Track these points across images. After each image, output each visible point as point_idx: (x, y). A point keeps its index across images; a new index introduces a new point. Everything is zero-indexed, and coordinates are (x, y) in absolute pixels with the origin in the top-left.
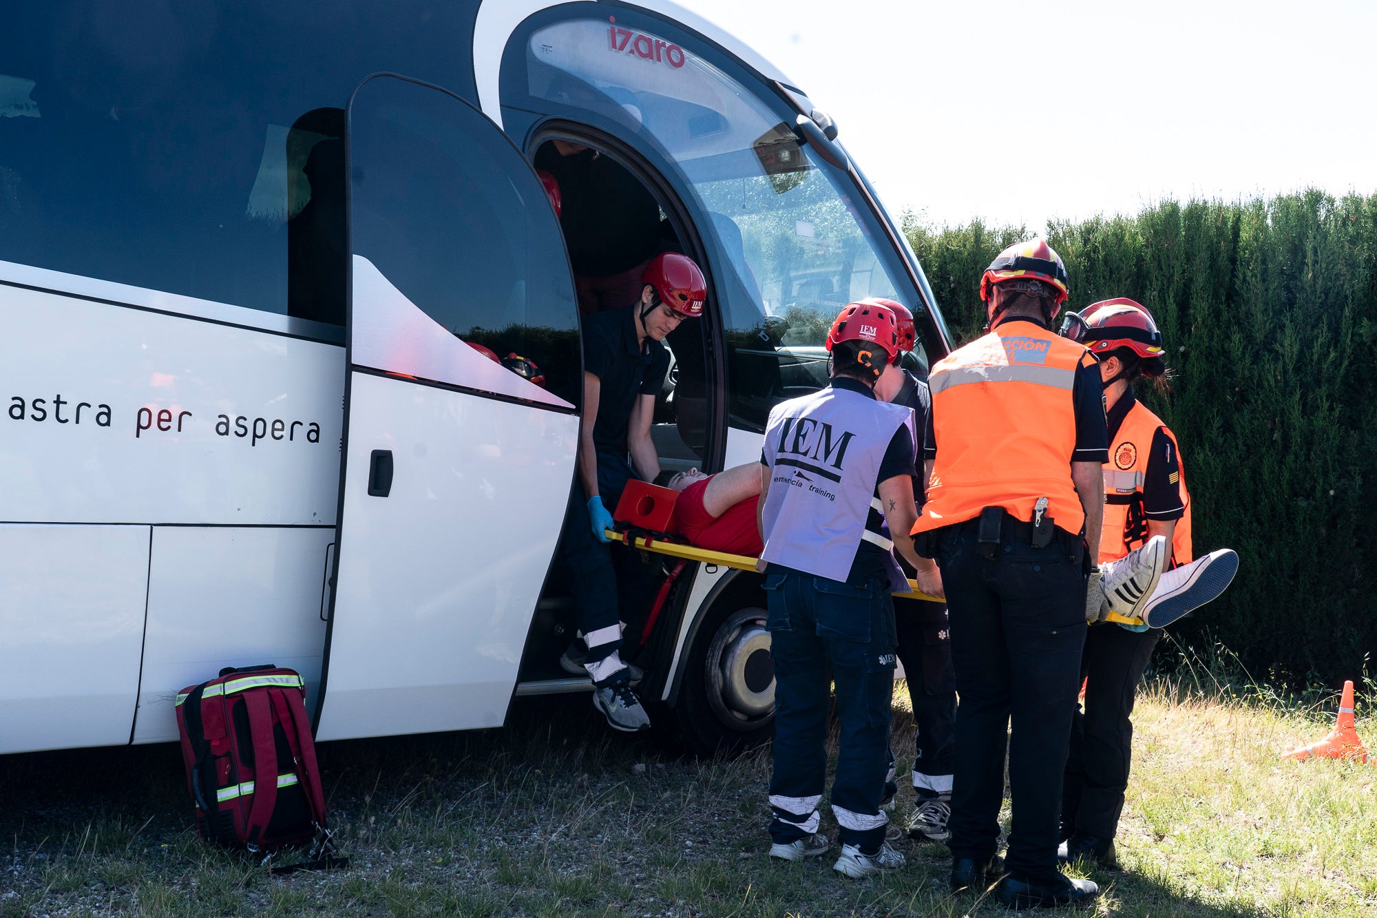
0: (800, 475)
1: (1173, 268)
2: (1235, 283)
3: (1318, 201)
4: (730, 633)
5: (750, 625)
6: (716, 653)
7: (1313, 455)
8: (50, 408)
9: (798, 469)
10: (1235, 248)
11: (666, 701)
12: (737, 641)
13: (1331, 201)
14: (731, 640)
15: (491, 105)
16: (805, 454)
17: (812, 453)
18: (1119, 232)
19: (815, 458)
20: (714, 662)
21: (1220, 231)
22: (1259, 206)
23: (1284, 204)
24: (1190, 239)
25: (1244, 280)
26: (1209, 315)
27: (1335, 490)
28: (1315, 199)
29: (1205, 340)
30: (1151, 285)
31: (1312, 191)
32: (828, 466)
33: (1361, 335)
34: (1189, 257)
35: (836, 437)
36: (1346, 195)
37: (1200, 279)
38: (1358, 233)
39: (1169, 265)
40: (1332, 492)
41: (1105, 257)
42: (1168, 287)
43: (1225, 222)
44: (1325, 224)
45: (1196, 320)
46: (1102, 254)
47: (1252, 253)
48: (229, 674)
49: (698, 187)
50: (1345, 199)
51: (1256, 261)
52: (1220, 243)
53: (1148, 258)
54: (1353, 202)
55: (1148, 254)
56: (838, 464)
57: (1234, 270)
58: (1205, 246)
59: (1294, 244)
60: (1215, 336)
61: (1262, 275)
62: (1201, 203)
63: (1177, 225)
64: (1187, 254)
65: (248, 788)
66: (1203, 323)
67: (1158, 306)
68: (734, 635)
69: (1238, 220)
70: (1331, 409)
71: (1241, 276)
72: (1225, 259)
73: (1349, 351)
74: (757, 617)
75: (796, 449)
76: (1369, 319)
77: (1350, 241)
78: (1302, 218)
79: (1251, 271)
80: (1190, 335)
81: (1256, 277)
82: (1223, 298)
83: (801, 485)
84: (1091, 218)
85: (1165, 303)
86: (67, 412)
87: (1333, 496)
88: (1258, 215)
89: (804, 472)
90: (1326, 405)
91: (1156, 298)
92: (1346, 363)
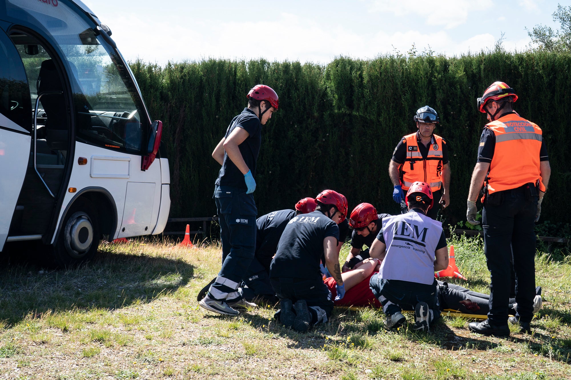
0: (408, 244)
1: (214, 85)
2: (235, 93)
3: (265, 64)
4: (73, 220)
5: (79, 218)
6: (68, 228)
7: (264, 158)
9: (407, 242)
10: (235, 78)
11: (52, 244)
12: (76, 223)
13: (269, 64)
14: (73, 223)
16: (409, 236)
17: (411, 235)
18: (193, 69)
19: (413, 237)
20: (68, 232)
21: (230, 71)
22: (243, 63)
23: (253, 64)
24: (219, 75)
25: (239, 92)
26: (227, 104)
27: (271, 171)
28: (263, 62)
29: (225, 114)
30: (205, 91)
31: (262, 59)
32: (419, 240)
33: (280, 115)
34: (219, 81)
35: (420, 230)
36: (274, 62)
37: (223, 90)
38: (278, 77)
39: (212, 84)
40: (270, 172)
41: (189, 79)
42: (212, 93)
43: (232, 69)
44: (267, 73)
45: (222, 105)
46: (187, 78)
47: (241, 82)
49: (60, 45)
50: (273, 63)
51: (243, 85)
52: (230, 77)
53: (204, 81)
54: (276, 65)
55: (204, 78)
56: (423, 240)
57: (235, 88)
58: (225, 77)
59: (256, 79)
60: (229, 112)
61: (245, 91)
62: (223, 61)
63: (215, 68)
64: (218, 80)
66: (225, 106)
67: (208, 100)
68: (75, 221)
69: (236, 68)
70: (270, 141)
71: (238, 91)
72: (232, 83)
73: (275, 120)
74: (82, 215)
75: (403, 234)
76: (282, 109)
77: (275, 80)
78: (259, 69)
79: (241, 89)
80: (220, 112)
81: (243, 91)
82: (231, 98)
83: (409, 248)
84: (183, 62)
85: (211, 98)
87: (271, 174)
88: (243, 66)
89: (409, 242)
90: (268, 140)
91: (208, 96)
92: (275, 125)
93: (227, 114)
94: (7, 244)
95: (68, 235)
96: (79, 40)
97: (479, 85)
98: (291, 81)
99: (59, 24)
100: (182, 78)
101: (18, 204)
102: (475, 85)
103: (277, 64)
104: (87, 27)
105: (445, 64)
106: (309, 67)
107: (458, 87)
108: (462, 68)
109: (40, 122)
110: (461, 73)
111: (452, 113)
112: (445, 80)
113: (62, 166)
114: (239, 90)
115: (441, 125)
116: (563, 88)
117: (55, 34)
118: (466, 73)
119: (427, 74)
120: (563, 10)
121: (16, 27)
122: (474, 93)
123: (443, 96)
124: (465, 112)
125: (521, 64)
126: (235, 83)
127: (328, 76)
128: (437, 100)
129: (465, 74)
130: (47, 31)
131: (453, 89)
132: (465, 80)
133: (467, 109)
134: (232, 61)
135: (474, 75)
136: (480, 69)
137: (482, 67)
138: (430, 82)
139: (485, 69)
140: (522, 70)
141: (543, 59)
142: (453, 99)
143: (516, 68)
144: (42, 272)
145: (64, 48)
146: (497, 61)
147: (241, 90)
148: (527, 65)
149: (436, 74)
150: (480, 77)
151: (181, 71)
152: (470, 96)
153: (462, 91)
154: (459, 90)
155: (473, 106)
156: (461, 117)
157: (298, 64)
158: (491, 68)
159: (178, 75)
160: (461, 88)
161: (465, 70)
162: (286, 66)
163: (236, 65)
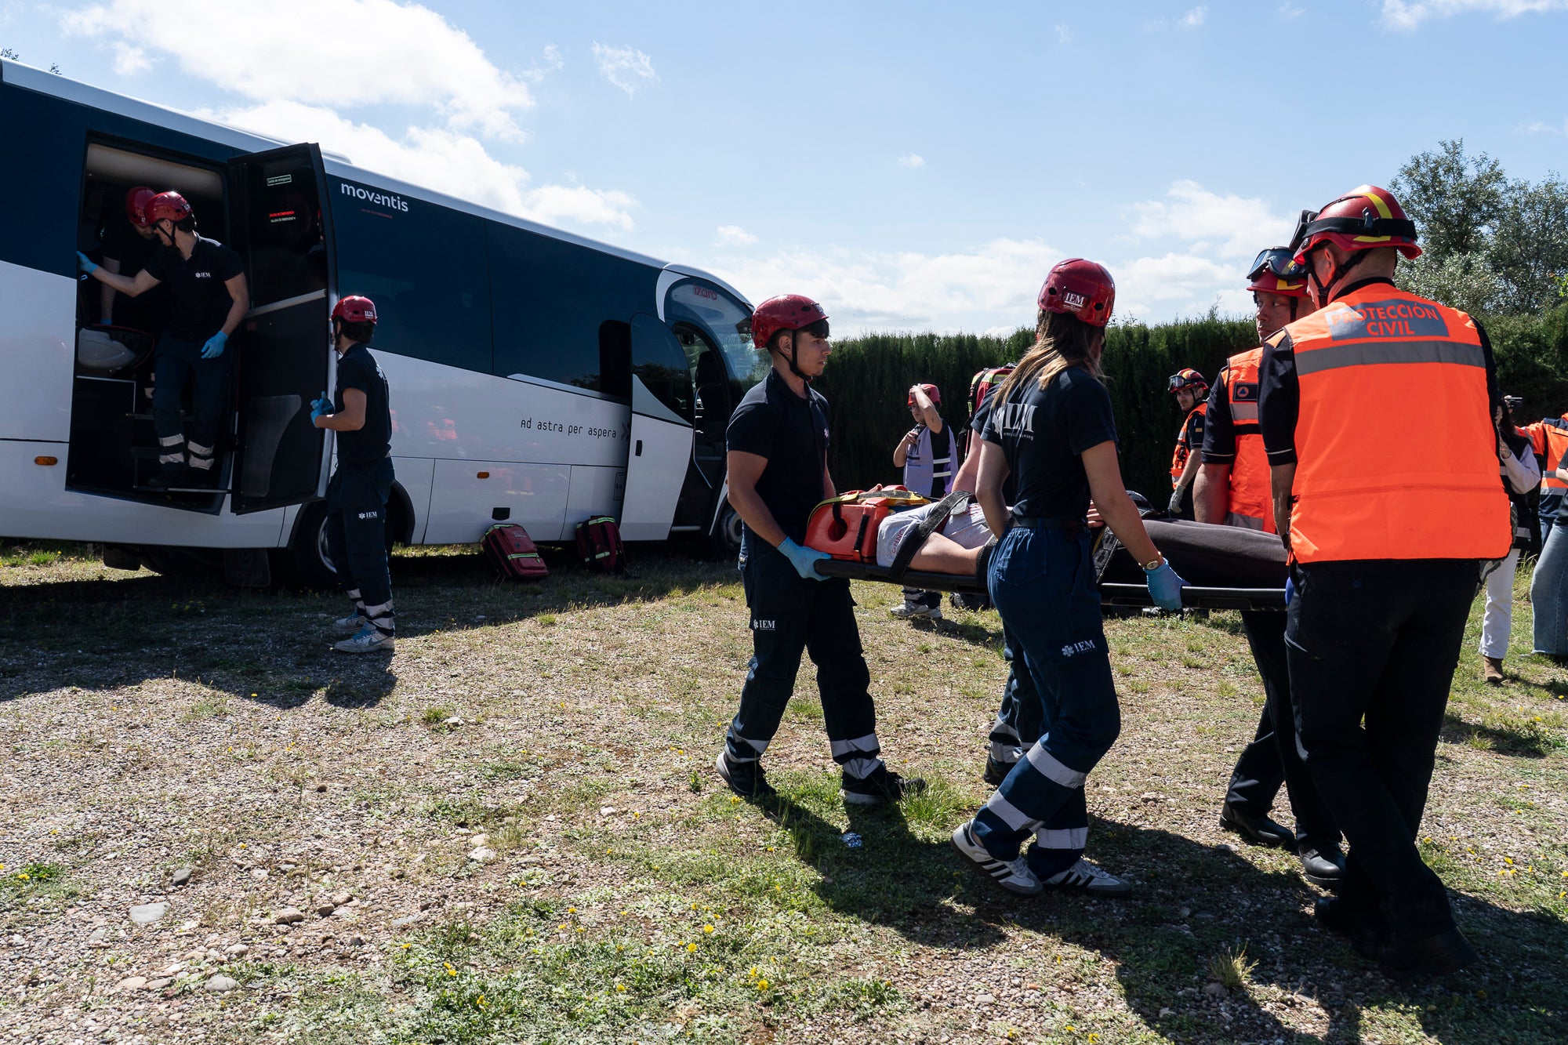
6: (725, 521)
8: (547, 425)
11: (710, 536)
12: (732, 516)
13: (939, 338)
15: (661, 316)
20: (724, 524)
21: (895, 349)
23: (920, 339)
28: (932, 337)
43: (897, 346)
48: (593, 518)
49: (717, 336)
65: (607, 554)
69: (901, 346)
78: (927, 346)
86: (552, 427)
94: (672, 533)
95: (724, 527)
96: (735, 330)
99: (717, 315)
100: (841, 358)
101: (681, 496)
103: (947, 339)
104: (744, 317)
105: (1144, 334)
106: (987, 341)
107: (1159, 362)
108: (1164, 340)
109: (698, 413)
110: (1162, 346)
112: (1144, 354)
113: (720, 458)
117: (711, 323)
119: (1123, 347)
121: (680, 323)
125: (1233, 334)
127: (1009, 350)
129: (1167, 348)
130: (703, 321)
132: (1167, 355)
134: (897, 337)
135: (1177, 348)
136: (1185, 341)
138: (1127, 357)
143: (1227, 338)
144: (700, 563)
145: (720, 337)
146: (1204, 331)
149: (1133, 348)
151: (840, 351)
157: (974, 338)
159: (837, 355)
160: (1162, 362)
161: (1167, 343)
162: (960, 340)
163: (902, 340)
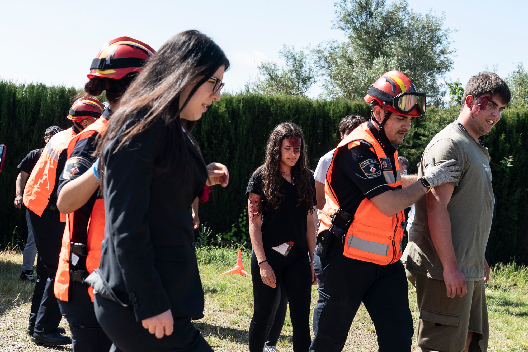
2: (15, 113)
13: (47, 89)
21: (10, 93)
23: (32, 87)
26: (7, 123)
28: (42, 87)
31: (41, 84)
36: (51, 86)
43: (11, 91)
44: (46, 97)
47: (21, 103)
50: (51, 88)
52: (10, 98)
57: (15, 108)
82: (11, 118)
93: (7, 132)
97: (238, 120)
98: (67, 105)
102: (234, 120)
103: (54, 90)
107: (221, 120)
108: (224, 105)
110: (223, 109)
111: (215, 142)
112: (209, 114)
114: (19, 111)
115: (205, 152)
116: (305, 127)
118: (227, 109)
120: (288, 49)
122: (234, 127)
123: (207, 128)
124: (226, 142)
125: (272, 104)
126: (14, 104)
128: (202, 130)
129: (226, 111)
131: (216, 121)
132: (226, 115)
133: (227, 139)
135: (233, 111)
136: (239, 107)
137: (241, 105)
139: (243, 107)
140: (273, 110)
141: (289, 102)
142: (216, 131)
143: (269, 107)
146: (254, 102)
147: (21, 111)
148: (277, 106)
150: (239, 114)
152: (230, 129)
153: (224, 125)
154: (222, 124)
155: (233, 138)
156: (223, 146)
158: (248, 107)
161: (226, 107)
162: (63, 92)
163: (16, 88)
